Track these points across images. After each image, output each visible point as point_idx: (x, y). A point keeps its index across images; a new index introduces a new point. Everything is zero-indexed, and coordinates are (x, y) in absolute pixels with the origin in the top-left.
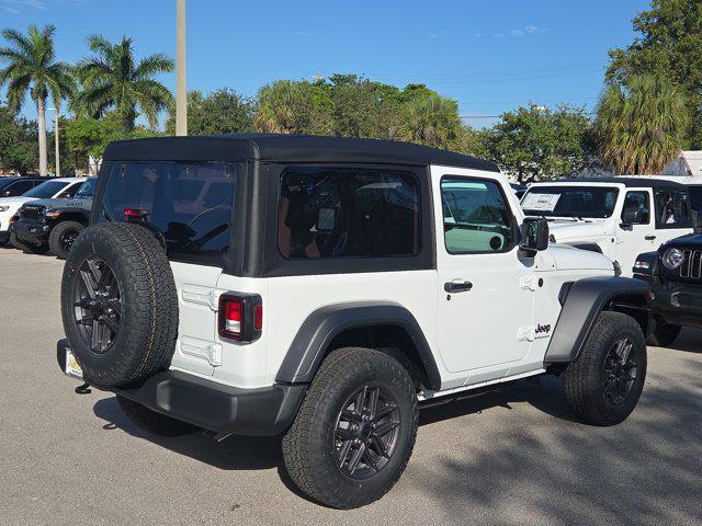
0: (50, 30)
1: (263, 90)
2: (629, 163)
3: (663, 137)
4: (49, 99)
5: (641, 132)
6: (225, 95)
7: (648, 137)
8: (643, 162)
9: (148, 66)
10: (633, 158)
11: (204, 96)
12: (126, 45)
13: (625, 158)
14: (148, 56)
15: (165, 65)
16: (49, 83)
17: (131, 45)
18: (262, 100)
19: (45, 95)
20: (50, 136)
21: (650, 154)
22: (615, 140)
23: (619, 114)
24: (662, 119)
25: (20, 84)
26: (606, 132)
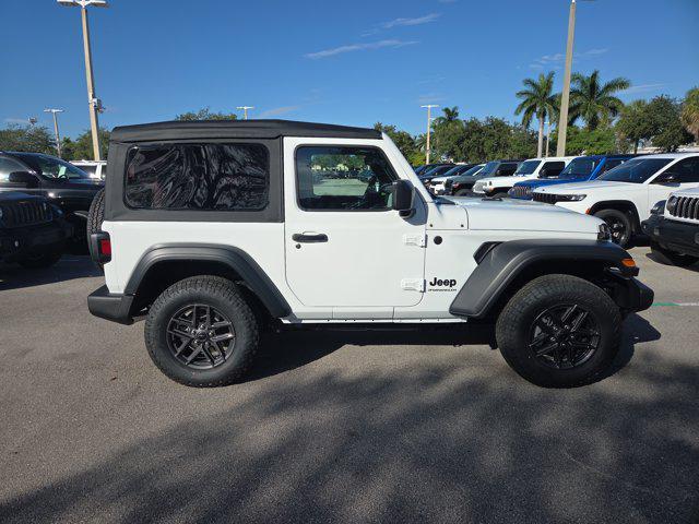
0: (552, 75)
1: (690, 93)
4: (547, 117)
6: (661, 100)
9: (609, 87)
11: (648, 102)
12: (594, 75)
14: (610, 80)
15: (623, 85)
16: (548, 107)
17: (599, 75)
18: (688, 101)
19: (544, 115)
20: (545, 139)
25: (531, 109)
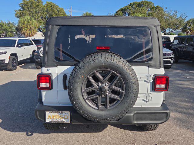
2: (27, 35)
3: (34, 29)
5: (30, 28)
7: (31, 29)
8: (30, 34)
10: (28, 33)
13: (27, 33)
21: (31, 33)
22: (24, 29)
23: (24, 24)
24: (33, 26)
26: (22, 28)
